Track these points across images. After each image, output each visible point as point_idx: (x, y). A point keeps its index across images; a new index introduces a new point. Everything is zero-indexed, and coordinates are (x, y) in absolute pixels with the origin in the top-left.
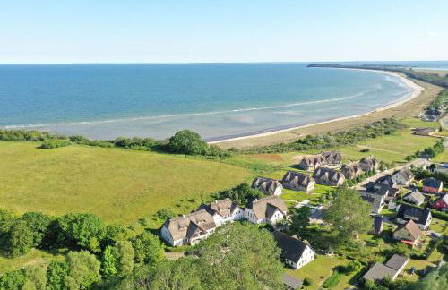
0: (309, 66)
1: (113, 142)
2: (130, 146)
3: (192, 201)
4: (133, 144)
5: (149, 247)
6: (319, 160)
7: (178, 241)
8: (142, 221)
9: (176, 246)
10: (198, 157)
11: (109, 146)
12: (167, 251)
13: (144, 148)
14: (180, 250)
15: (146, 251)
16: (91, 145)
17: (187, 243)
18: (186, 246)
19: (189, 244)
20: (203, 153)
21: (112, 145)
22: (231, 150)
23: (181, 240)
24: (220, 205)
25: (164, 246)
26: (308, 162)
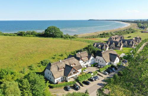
0: (89, 20)
1: (16, 34)
2: (25, 35)
3: (62, 55)
4: (26, 34)
5: (36, 86)
6: (117, 38)
7: (58, 79)
8: (30, 68)
9: (57, 83)
10: (59, 38)
11: (14, 35)
12: (51, 87)
13: (32, 35)
14: (61, 86)
15: (32, 90)
16: (4, 35)
17: (64, 80)
18: (65, 83)
19: (66, 81)
20: (62, 37)
21: (16, 35)
22: (74, 35)
23: (60, 78)
24: (82, 55)
25: (48, 84)
26: (113, 39)
